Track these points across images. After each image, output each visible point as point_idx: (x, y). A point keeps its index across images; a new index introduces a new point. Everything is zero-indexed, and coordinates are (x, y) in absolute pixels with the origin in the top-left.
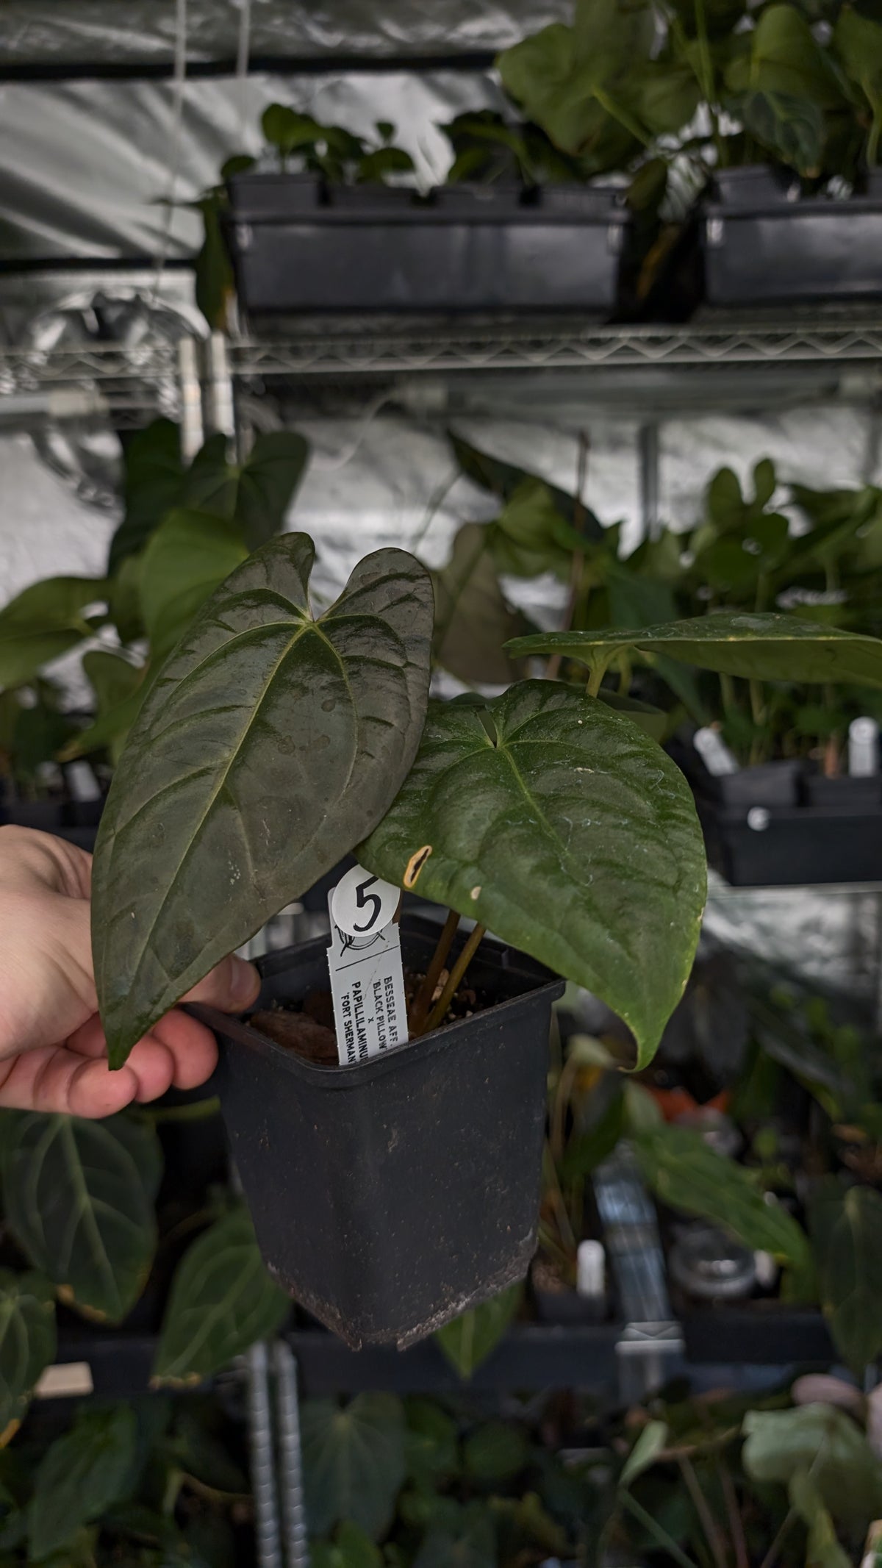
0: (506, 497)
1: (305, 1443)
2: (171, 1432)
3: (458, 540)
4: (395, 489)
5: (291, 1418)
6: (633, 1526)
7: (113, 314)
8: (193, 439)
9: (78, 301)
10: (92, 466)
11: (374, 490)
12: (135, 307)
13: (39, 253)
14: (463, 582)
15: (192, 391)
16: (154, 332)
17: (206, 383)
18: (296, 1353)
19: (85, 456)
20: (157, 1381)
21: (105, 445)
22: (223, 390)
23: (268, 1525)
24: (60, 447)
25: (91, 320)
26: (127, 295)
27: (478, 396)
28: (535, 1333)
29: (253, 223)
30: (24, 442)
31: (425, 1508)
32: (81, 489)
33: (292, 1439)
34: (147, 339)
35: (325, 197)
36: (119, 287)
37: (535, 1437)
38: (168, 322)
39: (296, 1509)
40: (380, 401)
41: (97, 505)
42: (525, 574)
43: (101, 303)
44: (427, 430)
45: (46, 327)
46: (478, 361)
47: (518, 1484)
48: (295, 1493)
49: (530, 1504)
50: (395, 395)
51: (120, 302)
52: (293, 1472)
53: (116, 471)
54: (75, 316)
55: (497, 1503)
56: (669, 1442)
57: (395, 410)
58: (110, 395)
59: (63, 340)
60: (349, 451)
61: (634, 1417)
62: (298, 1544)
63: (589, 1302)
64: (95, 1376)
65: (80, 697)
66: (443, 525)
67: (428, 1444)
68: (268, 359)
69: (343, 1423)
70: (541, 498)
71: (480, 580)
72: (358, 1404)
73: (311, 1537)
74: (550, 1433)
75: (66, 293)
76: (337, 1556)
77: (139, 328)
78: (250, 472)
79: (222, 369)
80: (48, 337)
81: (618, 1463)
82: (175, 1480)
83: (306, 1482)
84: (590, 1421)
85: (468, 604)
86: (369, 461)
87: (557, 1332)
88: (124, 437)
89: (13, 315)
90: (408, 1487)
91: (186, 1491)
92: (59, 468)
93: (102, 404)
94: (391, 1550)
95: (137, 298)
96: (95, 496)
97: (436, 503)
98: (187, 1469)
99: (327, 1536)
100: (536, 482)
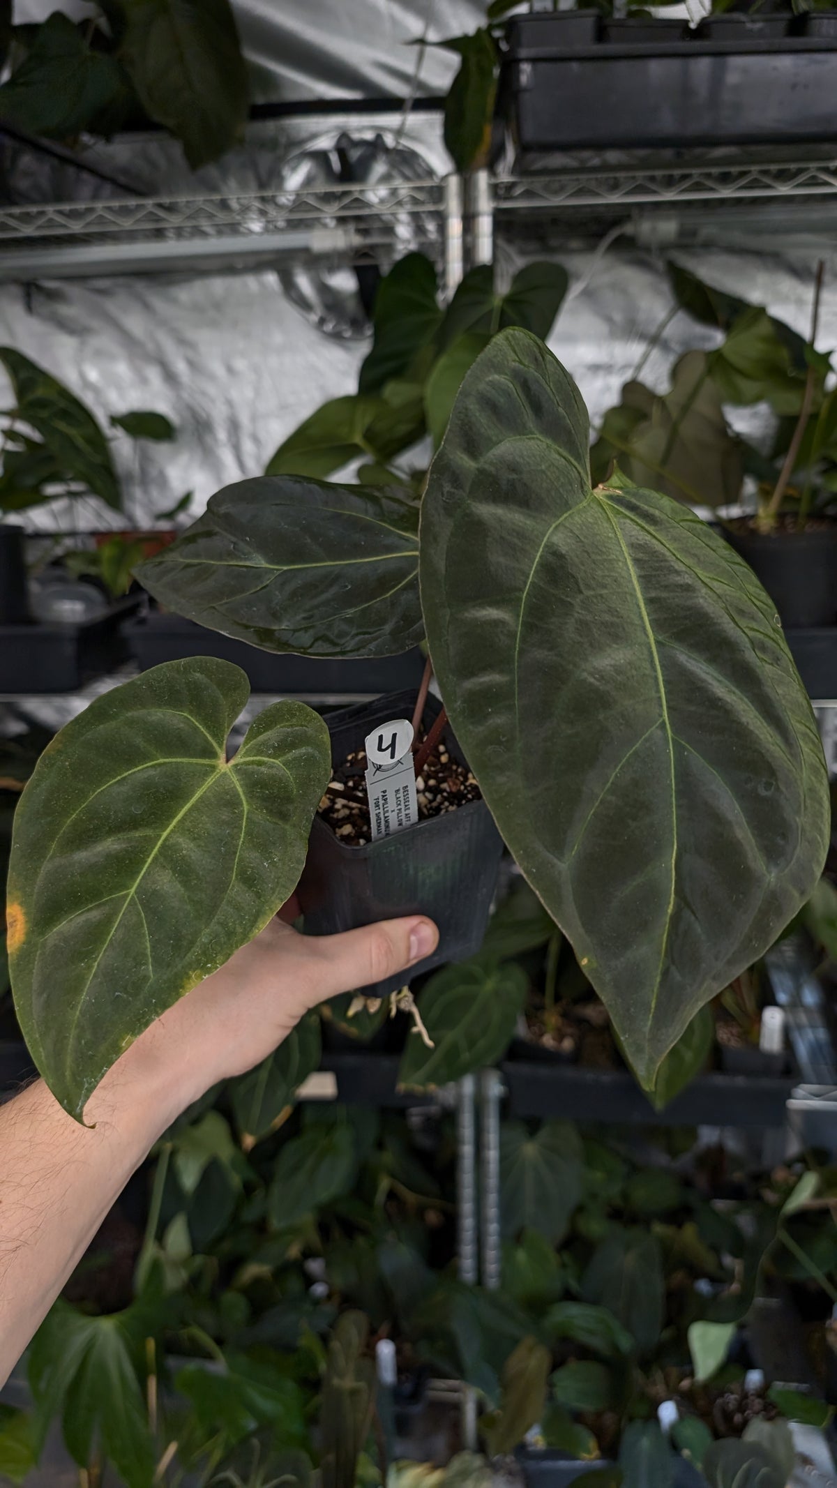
0: (727, 327)
1: (503, 1159)
2: (380, 1145)
5: (492, 1137)
6: (783, 1256)
7: (355, 154)
8: (455, 272)
9: (325, 143)
10: (331, 300)
12: (376, 147)
13: (292, 96)
14: (686, 408)
15: (455, 226)
16: (395, 173)
17: (469, 219)
18: (506, 1081)
19: (324, 289)
20: (402, 1087)
21: (345, 282)
22: (485, 224)
23: (468, 1223)
24: (304, 283)
25: (334, 159)
26: (369, 136)
27: (709, 228)
28: (719, 1080)
29: (534, 60)
30: (271, 279)
31: (595, 1226)
32: (322, 321)
33: (493, 1155)
34: (386, 178)
35: (601, 33)
36: (362, 129)
37: (687, 1183)
38: (406, 160)
39: (492, 1212)
40: (614, 234)
41: (336, 337)
42: (740, 401)
43: (344, 144)
45: (294, 169)
46: (726, 193)
47: (678, 1216)
48: (492, 1198)
49: (689, 1232)
50: (628, 229)
51: (363, 143)
52: (493, 1181)
53: (352, 306)
54: (321, 157)
55: (658, 1228)
56: (818, 1194)
57: (625, 245)
58: (364, 232)
59: (308, 181)
61: (780, 1174)
62: (492, 1239)
63: (769, 1057)
64: (340, 1084)
66: (661, 359)
67: (599, 1175)
68: (528, 194)
69: (530, 1150)
70: (764, 328)
71: (702, 406)
72: (543, 1134)
73: (502, 1235)
74: (702, 1181)
75: (314, 136)
76: (521, 1256)
77: (379, 168)
78: (513, 300)
79: (485, 204)
80: (295, 179)
82: (384, 1184)
83: (501, 1190)
84: (738, 1176)
85: (688, 429)
86: (587, 294)
87: (740, 1081)
88: (361, 275)
89: (265, 160)
90: (580, 1209)
91: (392, 1195)
92: (301, 303)
93: (357, 240)
94: (567, 1257)
95: (379, 137)
96: (333, 328)
97: (654, 337)
98: (393, 1175)
99: (514, 1238)
100: (760, 312)
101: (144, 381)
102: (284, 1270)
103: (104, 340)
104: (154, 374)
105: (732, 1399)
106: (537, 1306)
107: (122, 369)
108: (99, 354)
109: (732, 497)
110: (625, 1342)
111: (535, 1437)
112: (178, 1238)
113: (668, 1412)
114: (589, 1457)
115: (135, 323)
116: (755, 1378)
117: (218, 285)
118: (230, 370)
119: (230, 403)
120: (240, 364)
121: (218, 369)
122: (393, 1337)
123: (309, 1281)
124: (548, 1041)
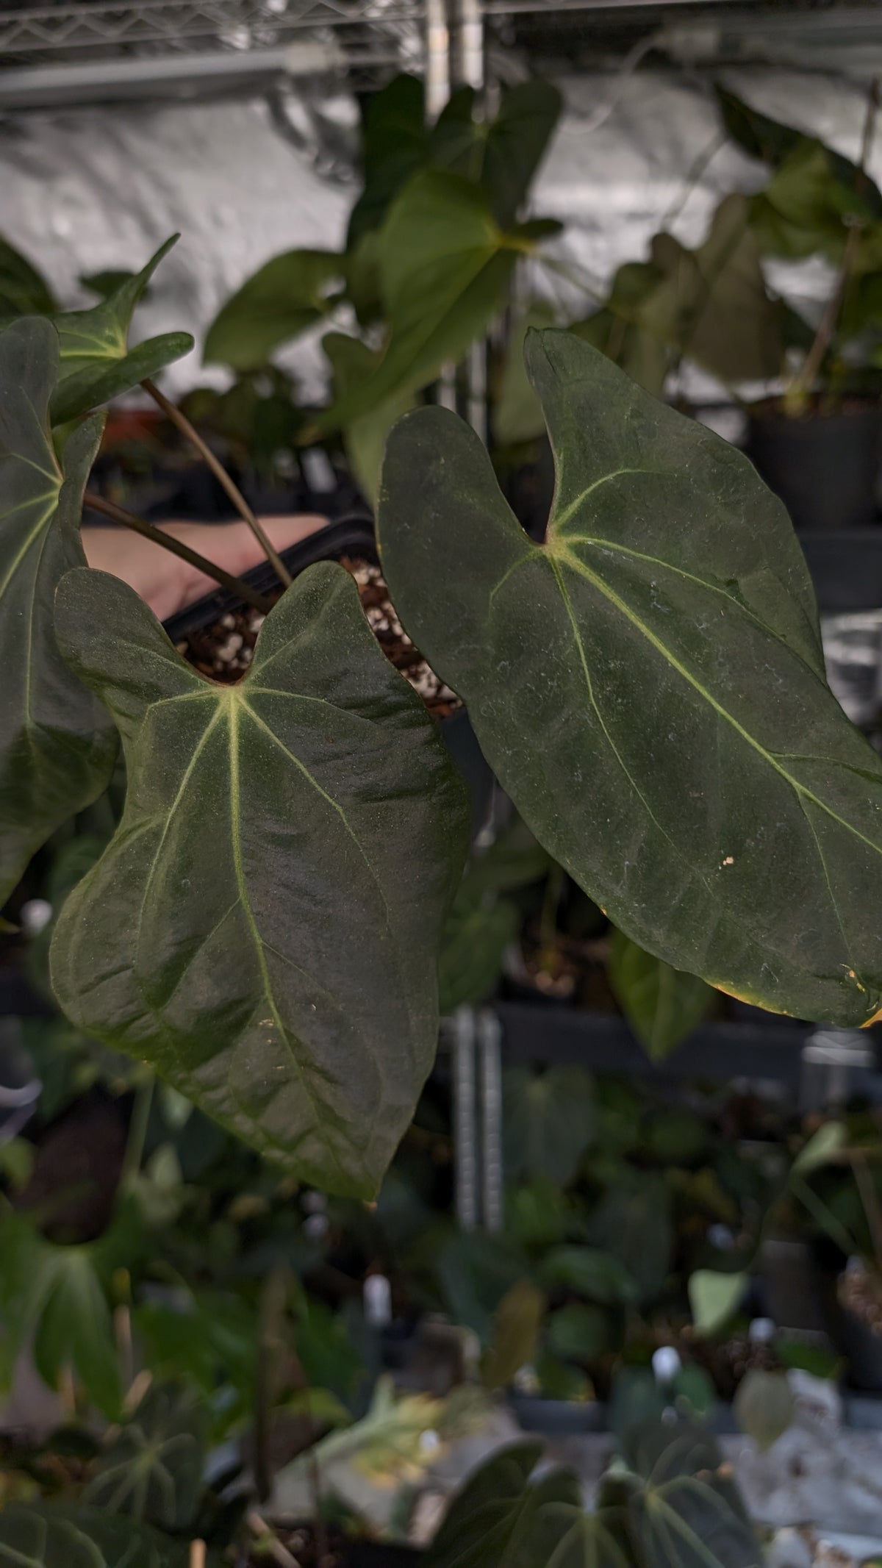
0: (776, 162)
1: (504, 1100)
3: (718, 215)
4: (650, 158)
5: (492, 1076)
6: (800, 1210)
8: (438, 94)
10: (328, 134)
11: (628, 160)
14: (721, 262)
15: (438, 36)
17: (454, 26)
18: (502, 1022)
19: (321, 122)
21: (343, 111)
22: (472, 34)
23: (467, 1161)
24: (297, 114)
27: (756, 38)
28: (726, 1029)
30: (259, 109)
31: (608, 1170)
32: (318, 161)
37: (714, 1126)
39: (492, 1151)
40: (641, 49)
41: (333, 180)
42: (791, 255)
44: (690, 86)
47: (695, 1164)
48: (492, 1138)
49: (705, 1180)
50: (660, 41)
52: (492, 1121)
53: (353, 141)
55: (674, 1175)
57: (659, 62)
58: (350, 47)
60: (603, 113)
61: (812, 1120)
62: (492, 1179)
65: (313, 391)
66: (701, 201)
67: (615, 1118)
69: (538, 1091)
70: (818, 164)
71: (740, 261)
72: (553, 1074)
73: (504, 1175)
74: (729, 1123)
78: (499, 131)
79: (472, 9)
81: (791, 1158)
83: (502, 1130)
84: (770, 1121)
85: (724, 289)
86: (624, 125)
87: (750, 1032)
88: (363, 100)
90: (593, 1152)
92: (294, 138)
93: (341, 59)
94: (576, 1201)
96: (332, 169)
97: (695, 174)
99: (516, 1179)
100: (815, 144)
101: (117, 233)
102: (278, 1204)
103: (72, 185)
104: (130, 225)
105: (735, 1348)
106: (537, 1250)
107: (95, 219)
108: (70, 202)
109: (772, 370)
110: (629, 1290)
111: (527, 1379)
112: (165, 1169)
113: (666, 1361)
114: (580, 1401)
115: (107, 164)
116: (761, 1329)
117: (199, 117)
118: (217, 221)
119: (217, 262)
120: (228, 214)
121: (201, 219)
122: (388, 1273)
123: (305, 1215)
124: (544, 981)
